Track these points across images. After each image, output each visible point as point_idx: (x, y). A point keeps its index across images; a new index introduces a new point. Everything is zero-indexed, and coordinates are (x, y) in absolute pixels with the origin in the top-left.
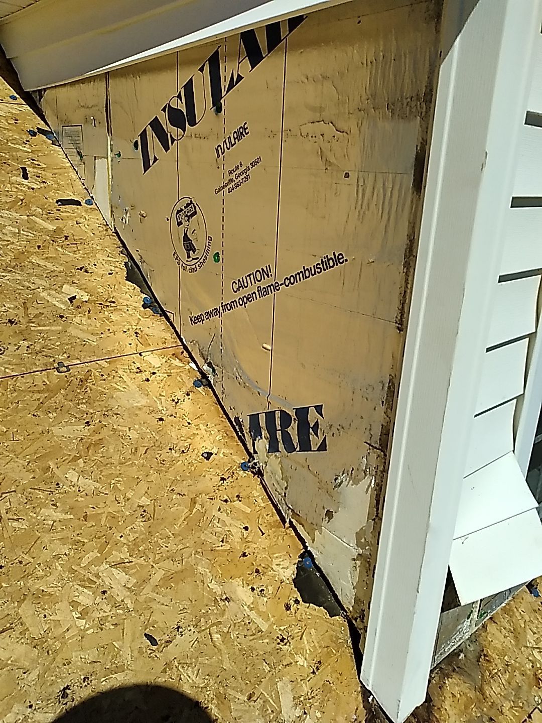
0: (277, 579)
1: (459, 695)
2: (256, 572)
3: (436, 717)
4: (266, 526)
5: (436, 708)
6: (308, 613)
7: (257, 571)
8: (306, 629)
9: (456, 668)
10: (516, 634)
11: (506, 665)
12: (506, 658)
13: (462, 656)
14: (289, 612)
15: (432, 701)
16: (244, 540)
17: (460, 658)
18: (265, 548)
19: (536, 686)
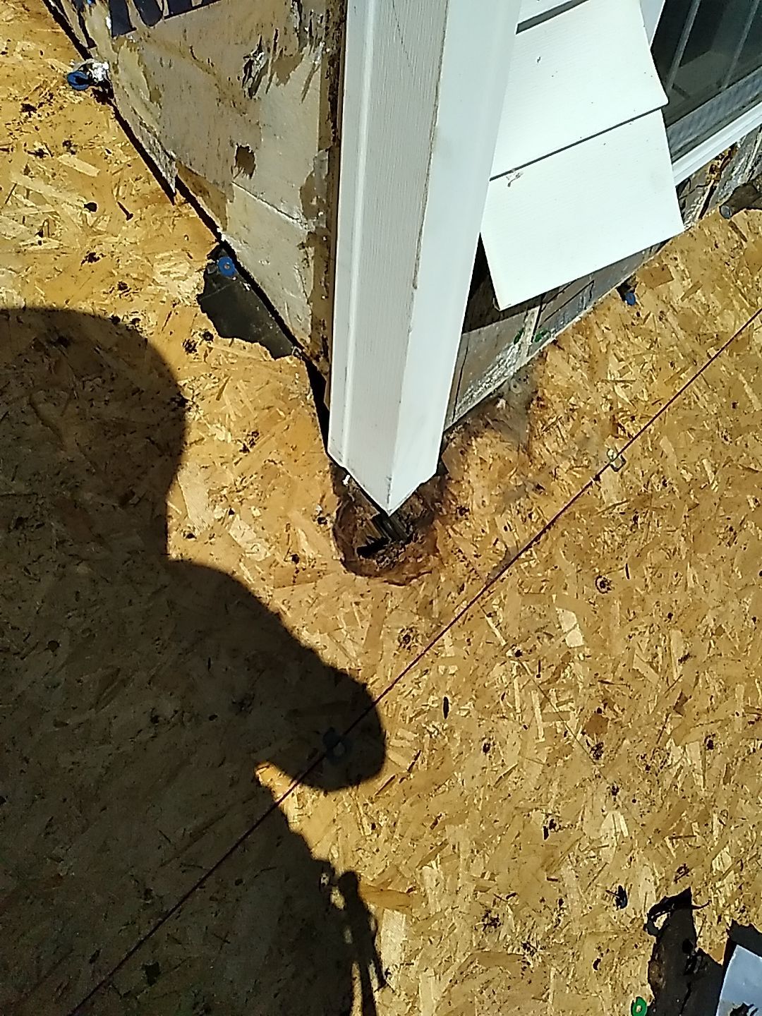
0: (164, 299)
1: (491, 459)
2: (120, 288)
3: (453, 495)
4: (135, 201)
5: (453, 482)
6: (230, 355)
7: (122, 287)
8: (227, 381)
9: (490, 421)
10: (593, 364)
11: (571, 410)
12: (572, 400)
13: (502, 402)
14: (192, 355)
15: (448, 472)
16: (90, 230)
17: (499, 406)
18: (136, 243)
19: (613, 436)
